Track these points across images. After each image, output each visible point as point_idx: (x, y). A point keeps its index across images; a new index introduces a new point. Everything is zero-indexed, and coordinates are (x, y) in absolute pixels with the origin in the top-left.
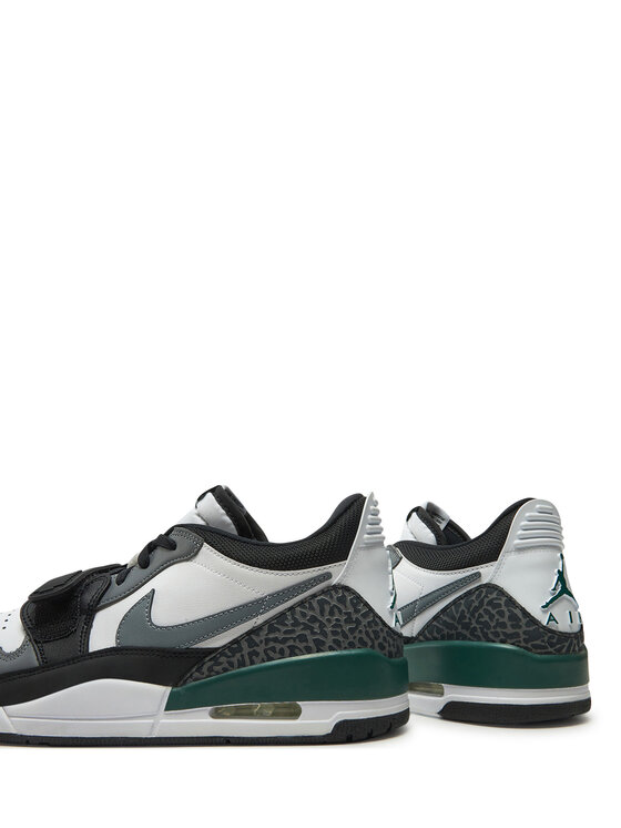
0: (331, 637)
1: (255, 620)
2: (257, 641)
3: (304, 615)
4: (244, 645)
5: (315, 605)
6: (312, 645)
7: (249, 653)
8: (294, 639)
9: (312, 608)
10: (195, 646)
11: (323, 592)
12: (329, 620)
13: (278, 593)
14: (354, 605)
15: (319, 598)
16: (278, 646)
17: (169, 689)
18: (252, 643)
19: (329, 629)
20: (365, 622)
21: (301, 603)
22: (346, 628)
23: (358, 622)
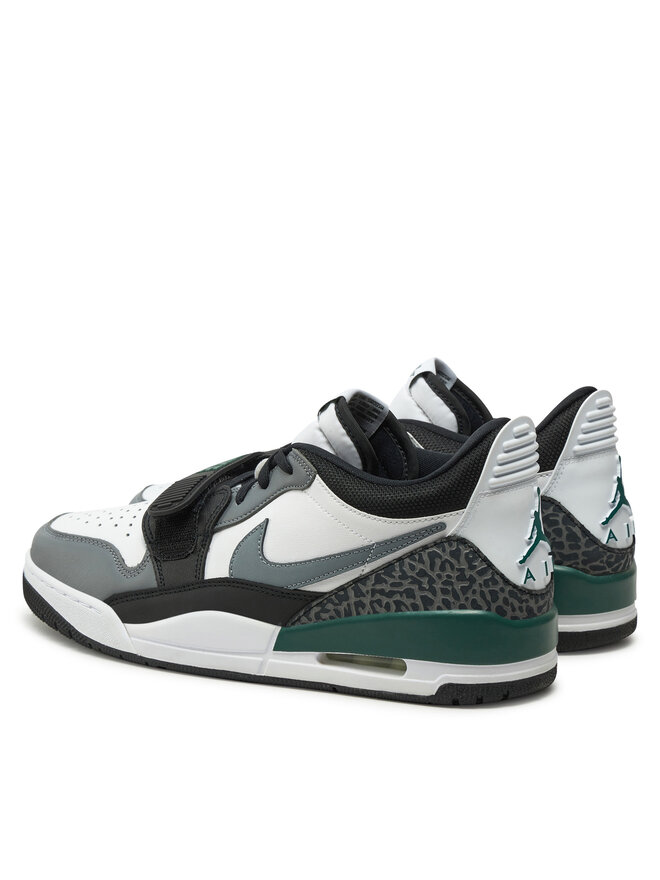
0: (440, 596)
1: (362, 568)
2: (364, 591)
3: (412, 568)
4: (351, 593)
5: (425, 557)
6: (419, 602)
7: (355, 603)
8: (401, 594)
9: (421, 561)
10: (302, 589)
11: (436, 544)
12: (439, 576)
13: (385, 542)
14: (470, 561)
15: (430, 550)
16: (385, 600)
17: (279, 628)
18: (359, 593)
19: (438, 586)
20: (480, 580)
21: (411, 555)
22: (458, 586)
23: (472, 580)
